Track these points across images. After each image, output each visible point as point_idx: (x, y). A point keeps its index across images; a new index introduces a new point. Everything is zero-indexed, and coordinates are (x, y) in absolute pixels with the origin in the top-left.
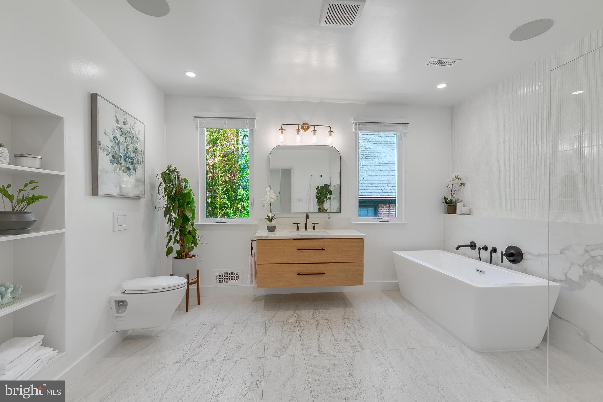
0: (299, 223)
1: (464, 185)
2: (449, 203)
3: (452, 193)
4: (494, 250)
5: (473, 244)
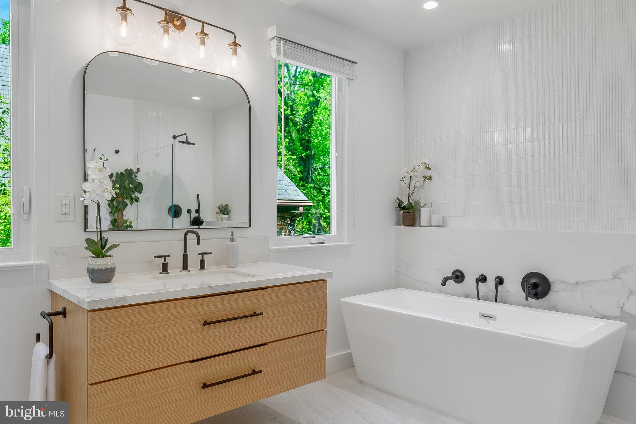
0: (169, 256)
1: (430, 178)
2: (407, 209)
3: (409, 192)
4: (500, 281)
5: (458, 274)
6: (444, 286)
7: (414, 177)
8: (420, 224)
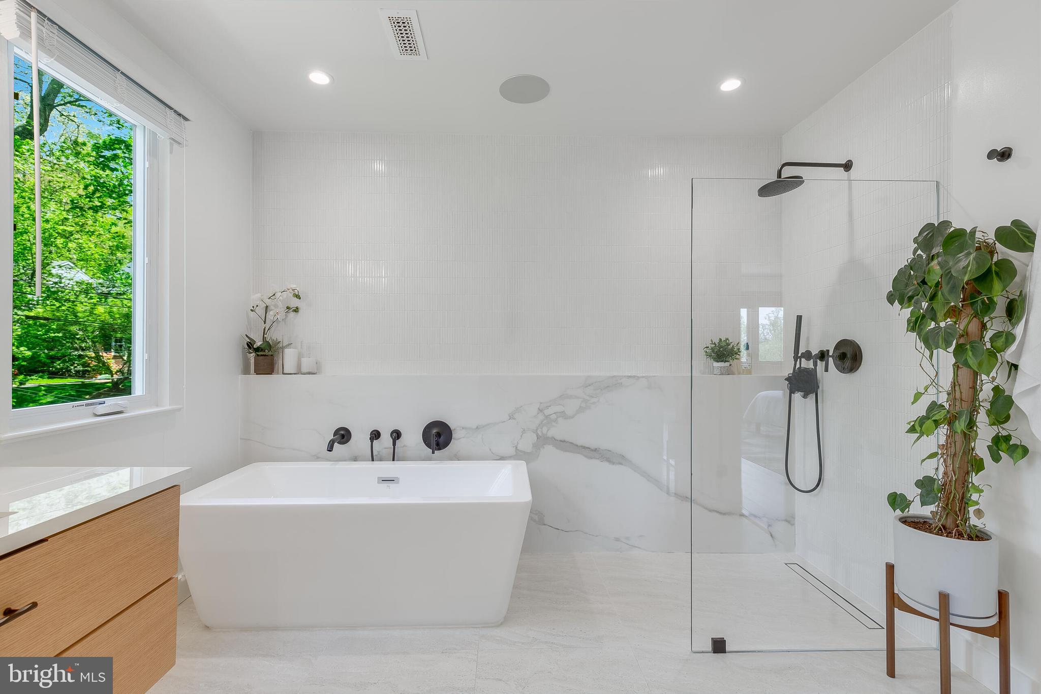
1: (296, 310)
2: (262, 350)
3: (265, 327)
4: (396, 435)
5: (342, 432)
6: (331, 451)
7: (272, 307)
8: (283, 371)
